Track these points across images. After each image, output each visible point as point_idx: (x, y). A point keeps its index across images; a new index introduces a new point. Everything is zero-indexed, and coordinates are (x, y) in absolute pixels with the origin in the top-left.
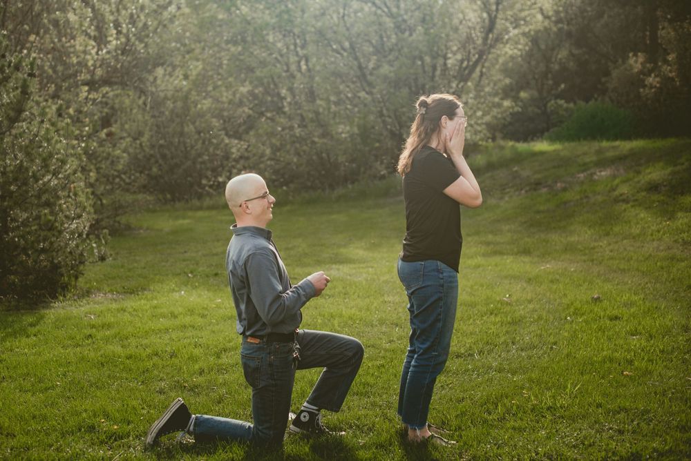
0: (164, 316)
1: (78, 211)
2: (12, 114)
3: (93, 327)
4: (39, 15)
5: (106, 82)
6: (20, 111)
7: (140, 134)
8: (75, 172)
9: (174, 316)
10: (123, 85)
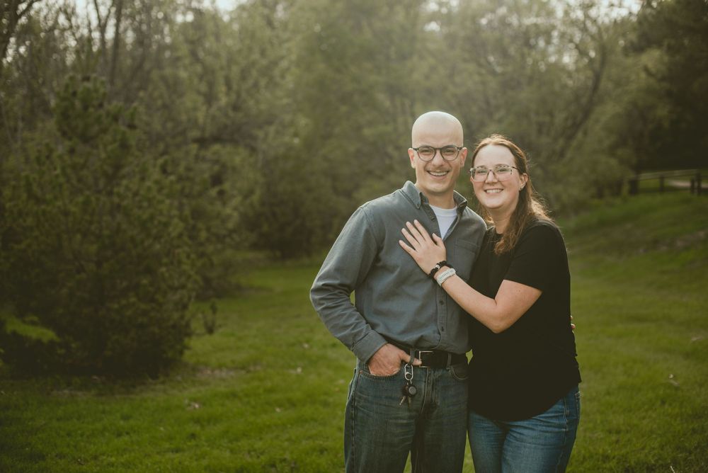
0: (280, 406)
1: (183, 280)
2: (110, 171)
3: (197, 421)
4: (149, 72)
5: (217, 139)
6: (118, 167)
7: (251, 192)
8: (180, 236)
9: (292, 404)
10: (235, 142)
